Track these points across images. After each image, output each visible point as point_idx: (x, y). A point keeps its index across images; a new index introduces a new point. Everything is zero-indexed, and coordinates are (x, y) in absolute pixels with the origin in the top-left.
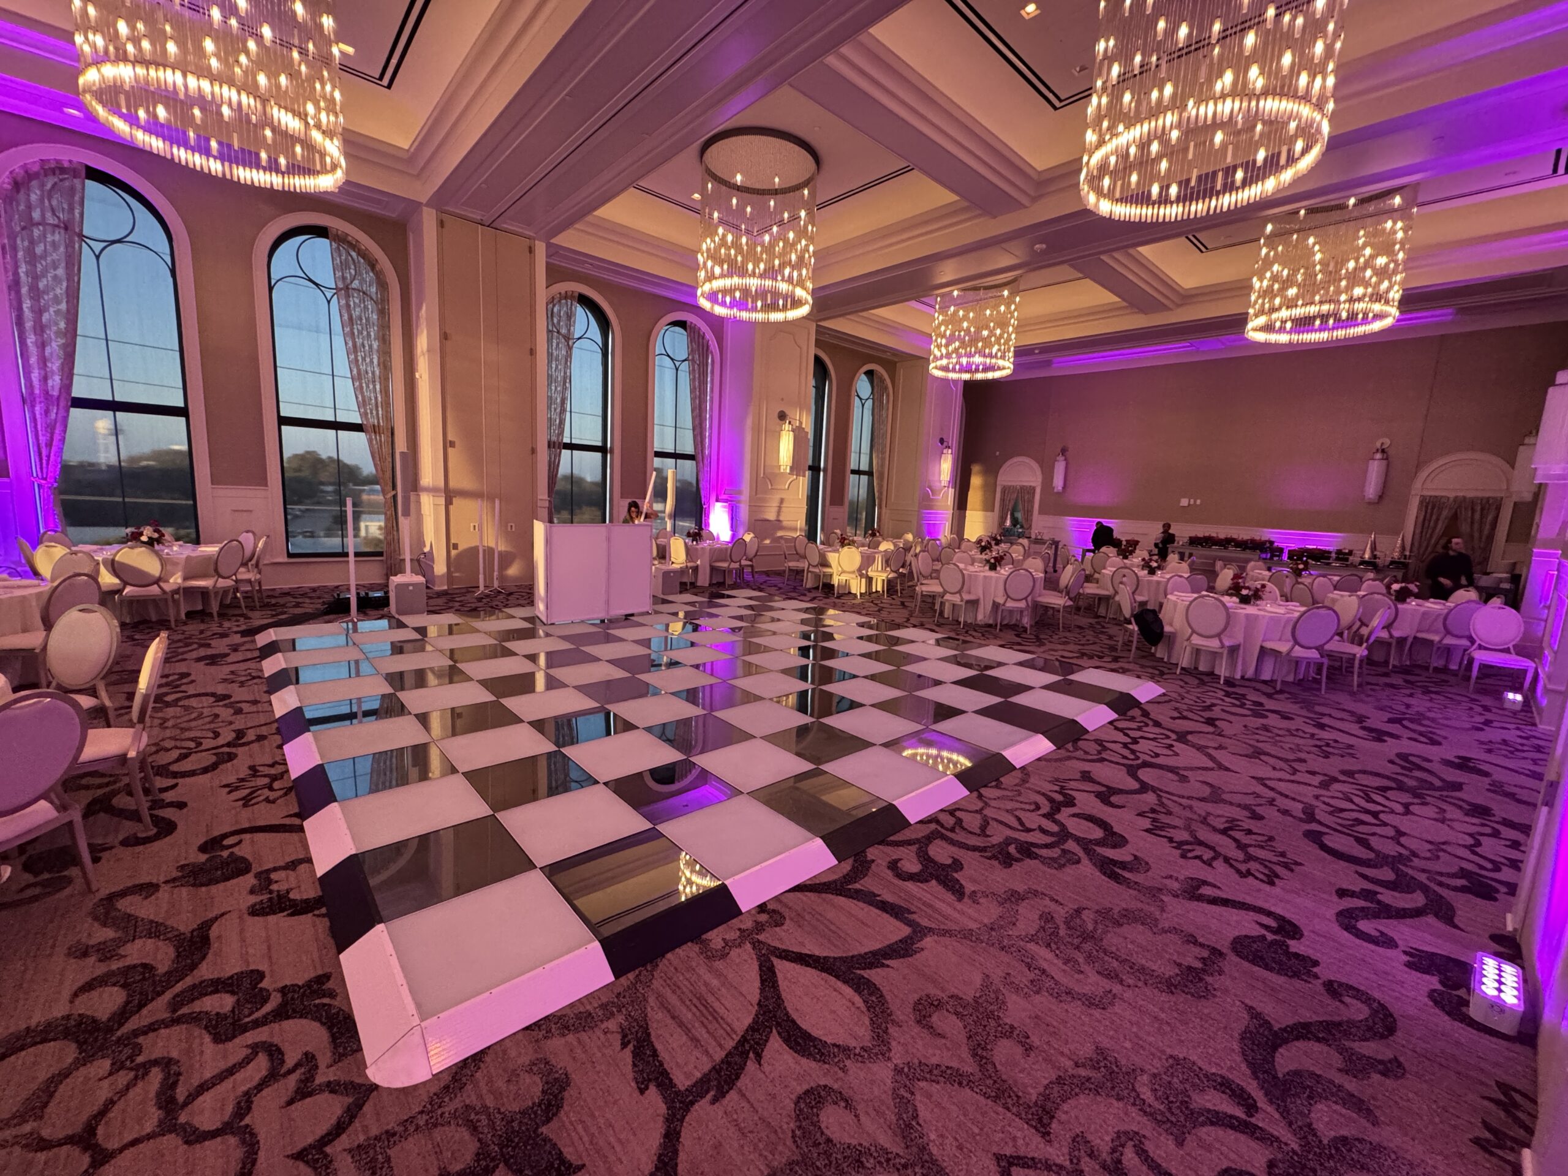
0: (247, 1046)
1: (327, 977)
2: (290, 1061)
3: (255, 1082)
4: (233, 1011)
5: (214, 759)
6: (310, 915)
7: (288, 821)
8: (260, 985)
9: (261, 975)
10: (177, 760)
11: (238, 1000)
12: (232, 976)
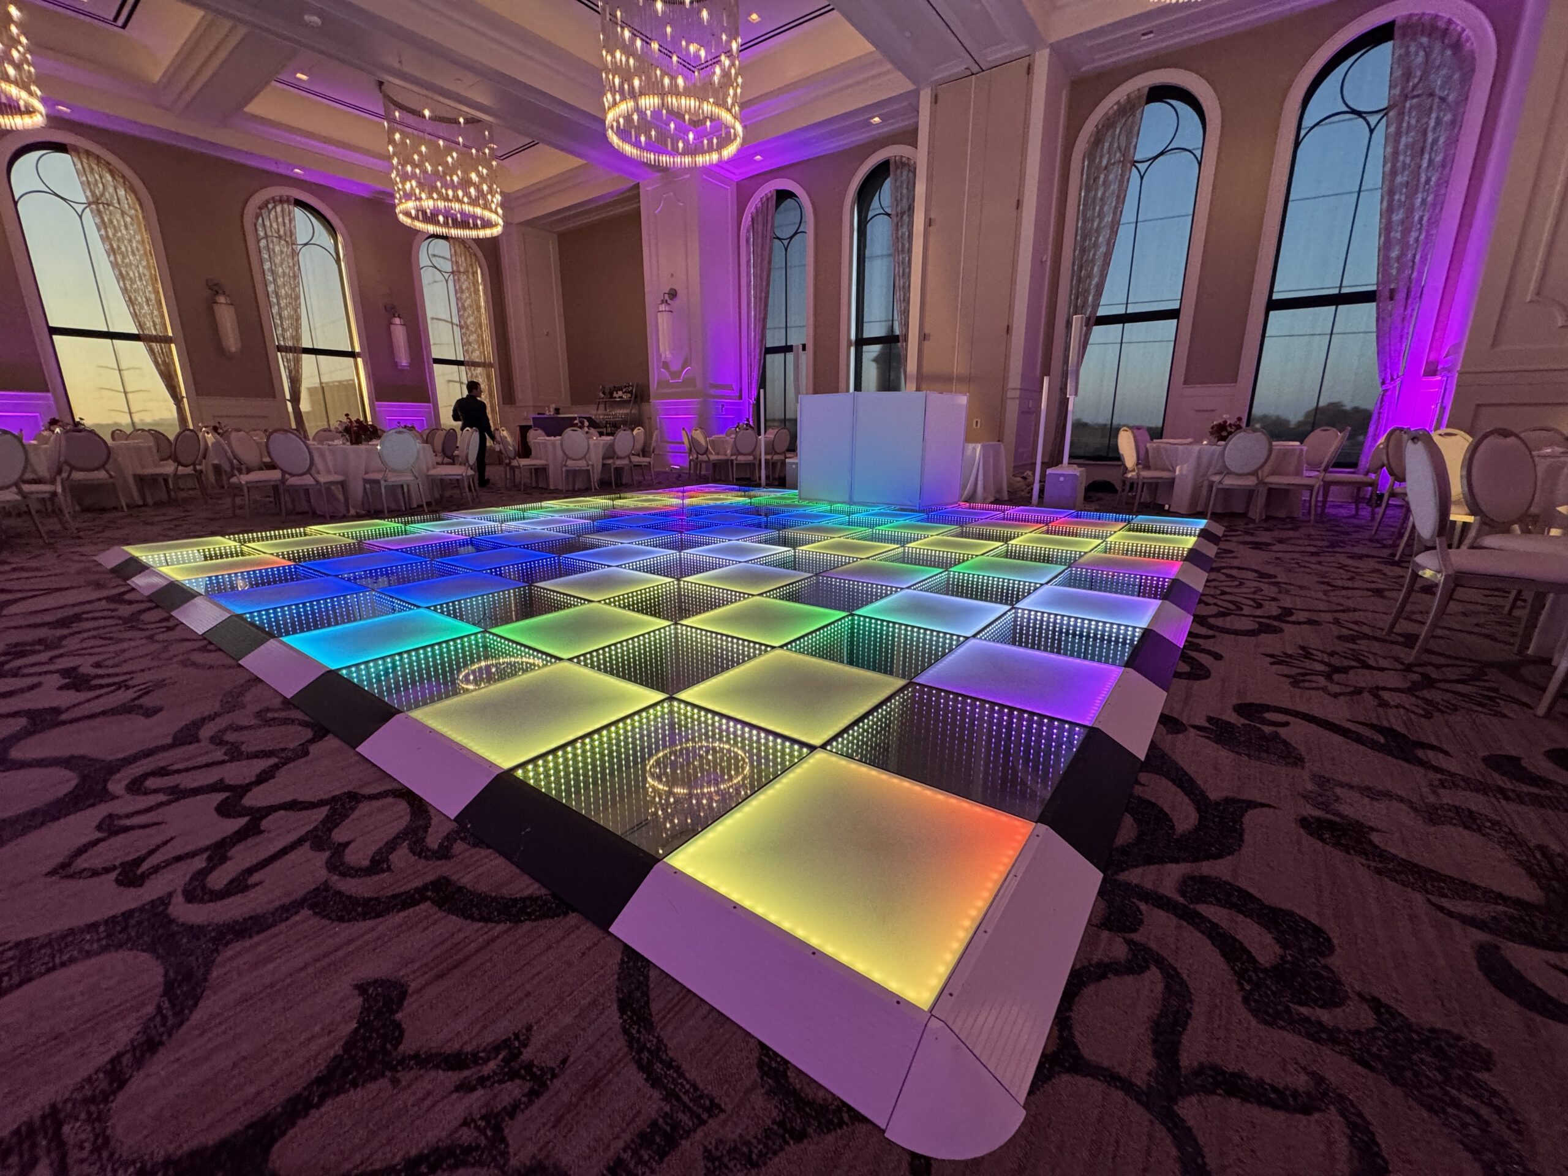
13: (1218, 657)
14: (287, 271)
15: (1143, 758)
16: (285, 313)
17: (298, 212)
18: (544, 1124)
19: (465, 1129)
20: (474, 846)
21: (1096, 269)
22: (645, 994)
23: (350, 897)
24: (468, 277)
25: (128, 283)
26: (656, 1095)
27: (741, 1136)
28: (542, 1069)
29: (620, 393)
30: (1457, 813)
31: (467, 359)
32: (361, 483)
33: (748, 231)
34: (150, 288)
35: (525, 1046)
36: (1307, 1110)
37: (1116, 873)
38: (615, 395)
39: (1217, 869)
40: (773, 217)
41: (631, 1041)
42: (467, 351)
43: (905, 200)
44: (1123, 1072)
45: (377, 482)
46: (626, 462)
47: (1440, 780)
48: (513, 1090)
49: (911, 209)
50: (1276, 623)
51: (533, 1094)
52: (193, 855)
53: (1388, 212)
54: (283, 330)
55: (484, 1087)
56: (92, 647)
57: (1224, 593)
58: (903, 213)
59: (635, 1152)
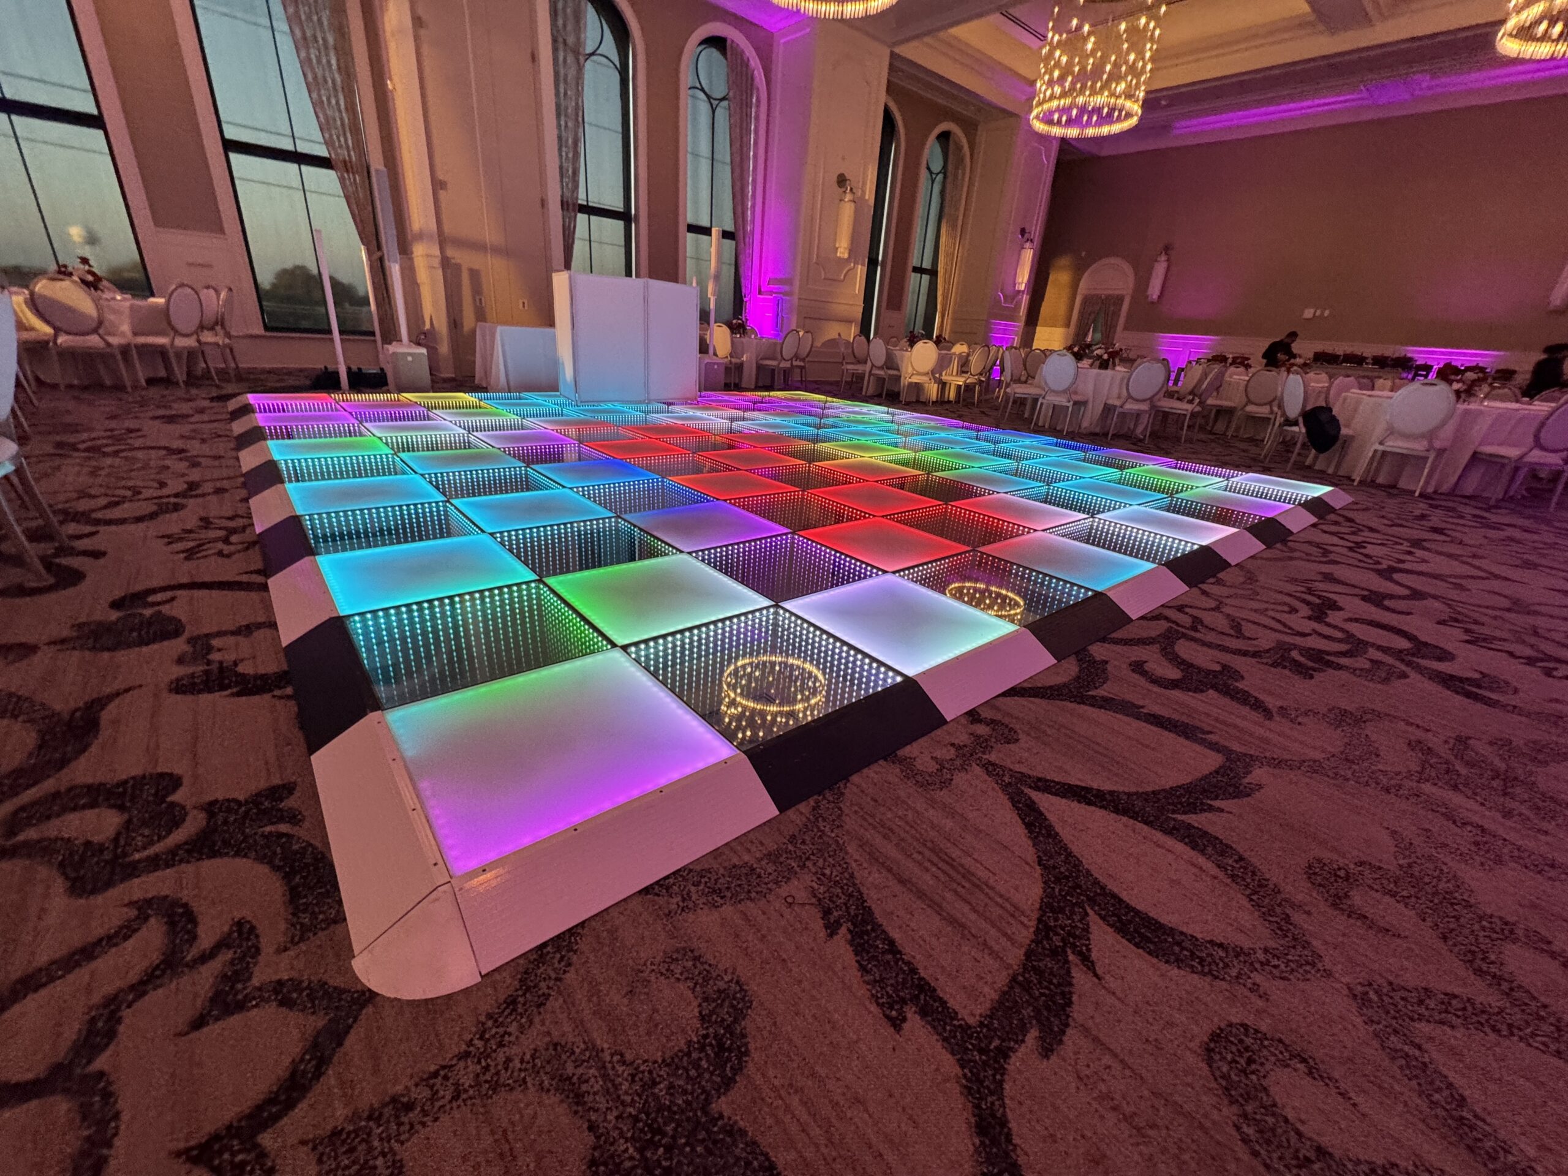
0: (131, 904)
1: (289, 789)
2: (207, 937)
3: (133, 977)
4: (116, 840)
5: (154, 508)
6: (267, 697)
7: (245, 578)
8: (170, 799)
9: (175, 782)
10: (105, 507)
11: (129, 821)
12: (126, 782)
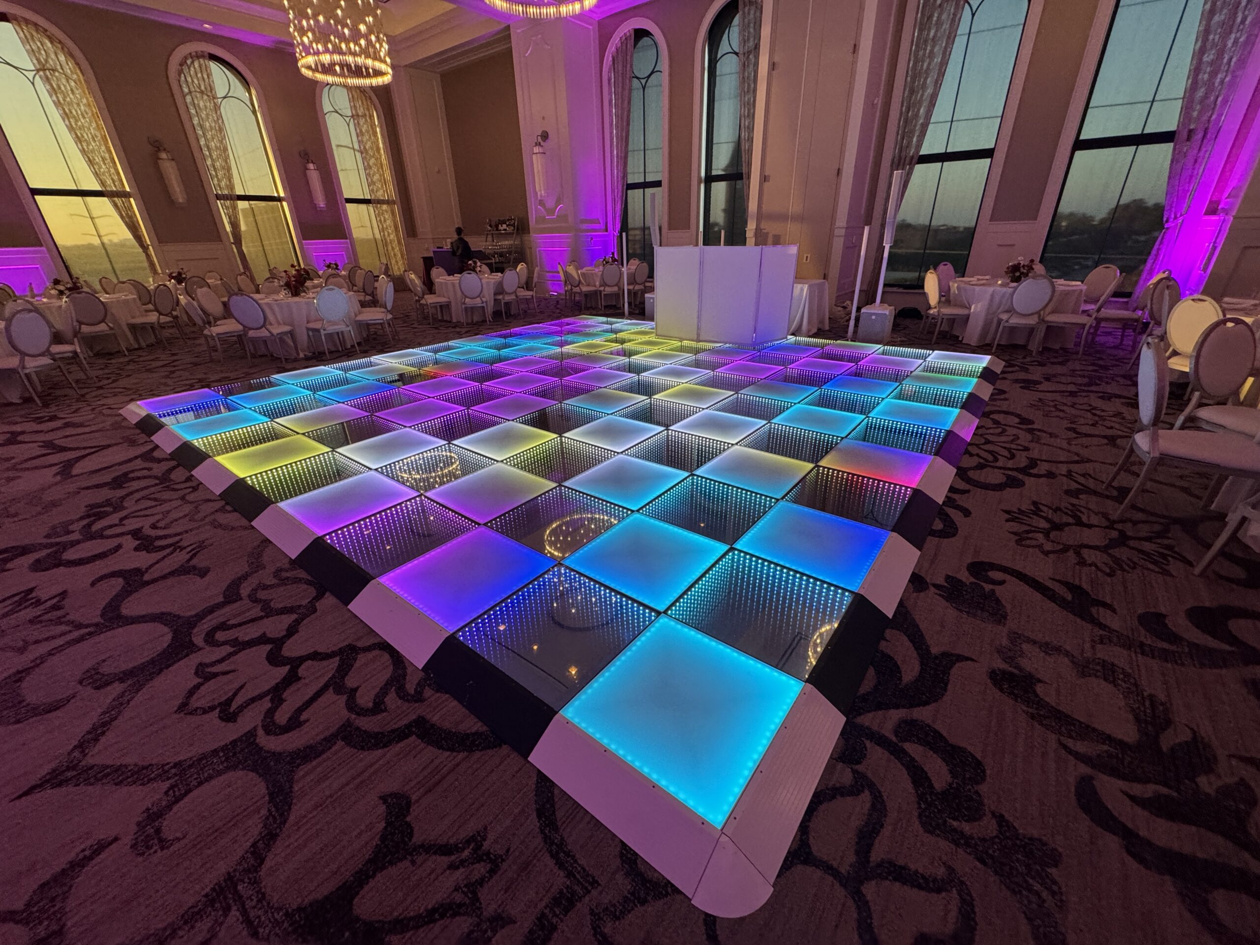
13: (967, 513)
14: (213, 125)
15: (890, 616)
16: (218, 164)
17: (214, 67)
18: (500, 891)
19: (456, 893)
20: (437, 691)
21: (922, 111)
22: (553, 806)
23: (365, 731)
24: (366, 120)
25: (84, 144)
26: (562, 874)
27: (610, 902)
28: (495, 856)
29: (504, 226)
30: (1103, 666)
31: (373, 197)
32: (305, 331)
33: (610, 69)
34: (103, 148)
35: (485, 840)
36: (939, 891)
37: (855, 717)
38: (500, 227)
39: (924, 714)
40: (632, 56)
41: (546, 838)
42: (373, 190)
43: (752, 39)
44: (835, 864)
45: (318, 331)
46: (513, 297)
47: (1101, 635)
48: (481, 869)
49: (757, 47)
50: (1020, 476)
51: (492, 872)
52: (260, 697)
53: (1200, 53)
54: (219, 180)
55: (464, 867)
56: (146, 509)
57: (988, 442)
58: (749, 52)
59: (551, 909)
